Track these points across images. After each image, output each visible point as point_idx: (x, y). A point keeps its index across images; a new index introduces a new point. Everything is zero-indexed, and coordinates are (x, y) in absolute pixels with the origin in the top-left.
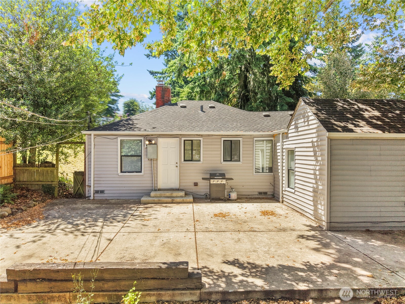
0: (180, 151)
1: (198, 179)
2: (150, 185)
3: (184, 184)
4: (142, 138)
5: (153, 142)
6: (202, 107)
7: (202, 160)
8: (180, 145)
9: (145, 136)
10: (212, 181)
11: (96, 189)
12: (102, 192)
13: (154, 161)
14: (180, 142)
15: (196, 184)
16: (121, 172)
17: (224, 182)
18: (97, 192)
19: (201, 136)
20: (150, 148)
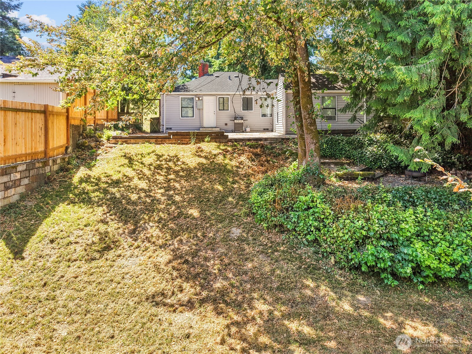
0: (217, 104)
1: (227, 121)
2: (199, 125)
3: (219, 124)
4: (194, 97)
5: (201, 99)
6: (230, 77)
7: (229, 110)
8: (217, 100)
9: (196, 95)
10: (236, 121)
11: (167, 127)
12: (171, 129)
13: (201, 110)
14: (217, 99)
15: (226, 124)
16: (182, 117)
17: (242, 121)
18: (167, 129)
19: (229, 95)
20: (199, 102)
